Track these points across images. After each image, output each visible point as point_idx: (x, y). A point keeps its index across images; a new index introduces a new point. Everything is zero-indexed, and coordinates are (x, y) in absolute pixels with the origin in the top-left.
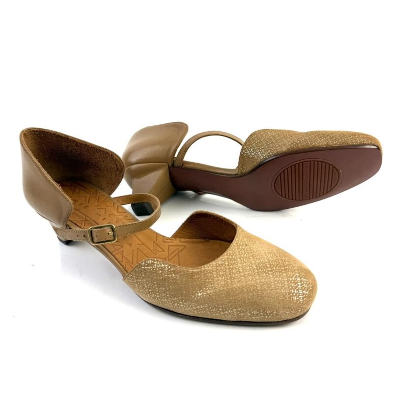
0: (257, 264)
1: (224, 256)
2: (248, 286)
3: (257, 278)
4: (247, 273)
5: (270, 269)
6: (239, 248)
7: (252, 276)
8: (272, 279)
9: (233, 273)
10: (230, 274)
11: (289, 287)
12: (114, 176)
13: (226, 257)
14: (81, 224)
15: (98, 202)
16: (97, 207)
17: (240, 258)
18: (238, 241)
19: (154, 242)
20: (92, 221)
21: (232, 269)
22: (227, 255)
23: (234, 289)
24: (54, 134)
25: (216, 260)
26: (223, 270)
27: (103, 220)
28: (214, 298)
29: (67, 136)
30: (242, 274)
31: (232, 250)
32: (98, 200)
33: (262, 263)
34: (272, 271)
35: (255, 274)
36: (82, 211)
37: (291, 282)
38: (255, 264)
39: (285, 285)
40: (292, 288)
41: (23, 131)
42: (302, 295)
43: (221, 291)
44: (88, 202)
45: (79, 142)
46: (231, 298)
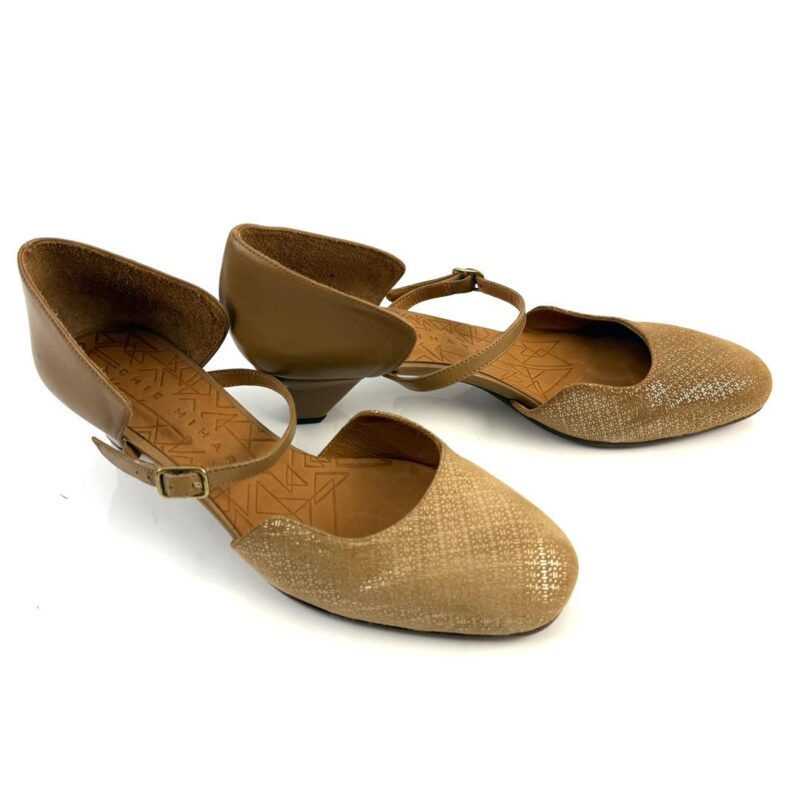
0: (472, 533)
1: (414, 516)
2: (452, 577)
3: (469, 561)
4: (452, 551)
5: (493, 544)
6: (441, 500)
7: (462, 557)
8: (496, 565)
9: (428, 550)
10: (422, 552)
11: (524, 579)
12: (209, 331)
13: (416, 518)
14: (150, 433)
15: (180, 385)
16: (179, 397)
17: (442, 520)
18: (441, 483)
19: (288, 467)
20: (169, 428)
21: (427, 542)
22: (419, 513)
23: (428, 582)
24: (85, 250)
25: (398, 524)
26: (409, 543)
27: (190, 424)
28: (392, 596)
29: (110, 255)
30: (444, 553)
31: (428, 502)
32: (181, 380)
33: (481, 531)
34: (497, 547)
35: (466, 553)
36: (149, 405)
37: (530, 570)
38: (468, 533)
39: (518, 575)
40: (531, 581)
41: (23, 248)
42: (548, 593)
43: (403, 583)
44: (162, 384)
45: (136, 267)
46: (421, 597)
